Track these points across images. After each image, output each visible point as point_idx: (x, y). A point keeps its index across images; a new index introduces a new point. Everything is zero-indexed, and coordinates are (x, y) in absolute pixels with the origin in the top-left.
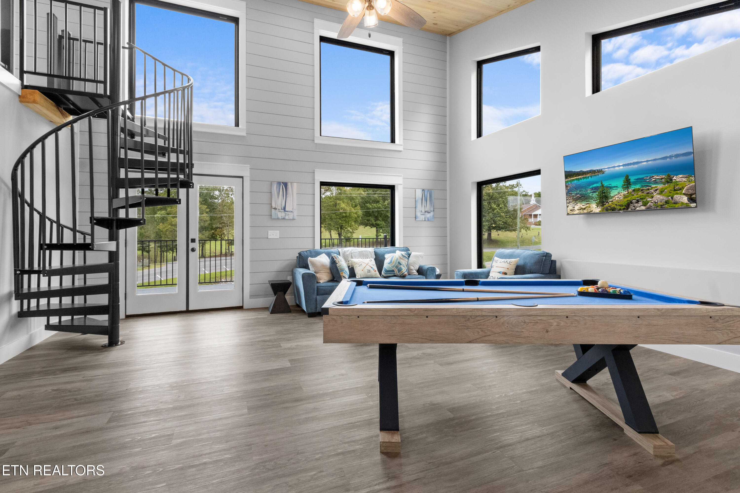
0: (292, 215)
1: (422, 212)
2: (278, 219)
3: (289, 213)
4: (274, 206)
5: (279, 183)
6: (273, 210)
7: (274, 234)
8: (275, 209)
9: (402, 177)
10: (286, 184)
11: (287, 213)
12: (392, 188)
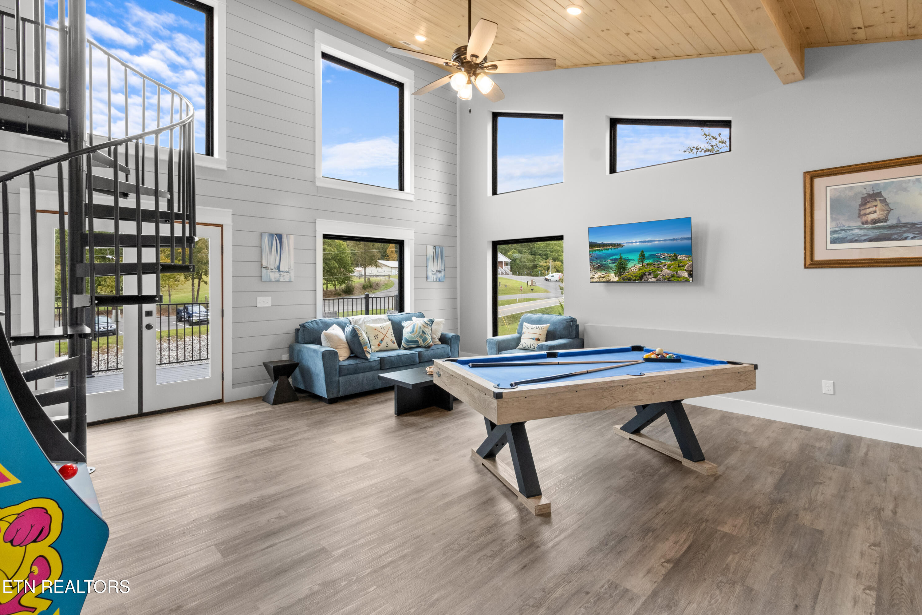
0: (288, 276)
1: (433, 271)
2: (270, 281)
3: (284, 274)
4: (265, 264)
5: (271, 235)
6: (264, 270)
7: (264, 301)
8: (267, 268)
9: (413, 231)
10: (280, 237)
11: (282, 273)
12: (400, 244)
